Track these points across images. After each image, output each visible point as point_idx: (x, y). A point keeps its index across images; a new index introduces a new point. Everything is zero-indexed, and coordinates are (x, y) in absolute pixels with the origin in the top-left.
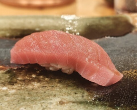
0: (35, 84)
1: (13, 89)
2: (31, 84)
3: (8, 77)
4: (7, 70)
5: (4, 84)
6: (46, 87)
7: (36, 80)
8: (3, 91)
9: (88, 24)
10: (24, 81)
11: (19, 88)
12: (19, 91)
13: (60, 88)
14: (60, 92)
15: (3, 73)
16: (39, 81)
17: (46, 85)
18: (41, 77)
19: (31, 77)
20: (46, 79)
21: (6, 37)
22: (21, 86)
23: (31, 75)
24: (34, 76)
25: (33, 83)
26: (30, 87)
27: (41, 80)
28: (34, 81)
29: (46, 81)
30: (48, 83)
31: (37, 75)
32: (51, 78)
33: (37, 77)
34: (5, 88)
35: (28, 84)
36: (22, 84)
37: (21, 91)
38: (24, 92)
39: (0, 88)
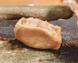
1: (14, 52)
3: (10, 45)
4: (9, 41)
5: (9, 50)
6: (31, 51)
8: (9, 54)
11: (17, 52)
15: (7, 43)
21: (5, 19)
22: (18, 51)
25: (24, 49)
26: (23, 51)
34: (10, 52)
35: (21, 49)
36: (18, 50)
37: (18, 54)
38: (20, 54)
39: (7, 52)
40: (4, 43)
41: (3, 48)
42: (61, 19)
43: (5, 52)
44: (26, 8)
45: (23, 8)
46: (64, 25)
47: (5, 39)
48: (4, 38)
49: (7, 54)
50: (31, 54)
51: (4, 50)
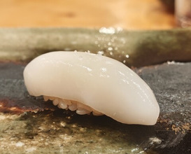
0: (65, 138)
1: (32, 145)
2: (58, 137)
3: (25, 125)
4: (23, 114)
5: (18, 137)
6: (81, 142)
7: (67, 130)
8: (18, 149)
9: (141, 42)
10: (48, 132)
11: (41, 144)
12: (41, 150)
13: (102, 145)
14: (104, 152)
16: (71, 133)
17: (81, 140)
18: (74, 126)
19: (59, 126)
20: (82, 129)
21: (22, 61)
22: (44, 141)
23: (59, 122)
24: (63, 124)
25: (62, 136)
26: (57, 143)
27: (74, 130)
28: (63, 133)
29: (82, 133)
30: (85, 137)
31: (68, 123)
32: (89, 128)
33: (68, 126)
34: (20, 144)
35: (54, 138)
36: (46, 138)
37: (44, 150)
38: (48, 151)
39: (13, 144)
40: (9, 120)
41: (3, 132)
42: (173, 63)
43: (6, 143)
44: (80, 35)
45: (71, 36)
46: (181, 77)
47: (13, 109)
48: (11, 107)
49: (12, 148)
50: (80, 152)
51: (5, 139)
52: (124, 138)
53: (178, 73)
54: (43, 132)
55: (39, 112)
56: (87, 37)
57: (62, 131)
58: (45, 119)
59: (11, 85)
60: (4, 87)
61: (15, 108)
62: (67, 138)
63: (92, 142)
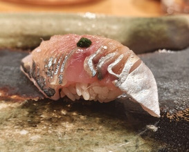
0: (67, 126)
1: (36, 133)
2: (60, 125)
3: (27, 113)
4: (24, 103)
5: (21, 125)
6: (82, 130)
7: (68, 118)
8: (22, 137)
10: (50, 120)
11: (45, 132)
12: (45, 137)
13: (103, 132)
14: (104, 139)
15: (18, 108)
16: (72, 121)
17: (82, 128)
18: (74, 114)
19: (60, 114)
20: (82, 117)
22: (47, 129)
23: (60, 110)
24: (64, 112)
25: (63, 124)
26: (60, 131)
27: (75, 118)
28: (65, 121)
29: (82, 121)
30: (86, 124)
31: (68, 111)
32: (88, 116)
33: (69, 113)
34: (24, 132)
35: (56, 125)
36: (49, 126)
37: (48, 138)
38: (52, 138)
39: (17, 132)
40: (12, 108)
41: (7, 120)
43: (11, 131)
47: (14, 97)
48: (11, 95)
49: (17, 136)
50: (82, 139)
51: (8, 127)
52: (123, 125)
53: (169, 61)
54: (45, 120)
55: (39, 100)
56: (80, 24)
57: (64, 119)
58: (46, 107)
59: (9, 73)
60: (2, 74)
61: (15, 96)
62: (69, 126)
63: (92, 130)
